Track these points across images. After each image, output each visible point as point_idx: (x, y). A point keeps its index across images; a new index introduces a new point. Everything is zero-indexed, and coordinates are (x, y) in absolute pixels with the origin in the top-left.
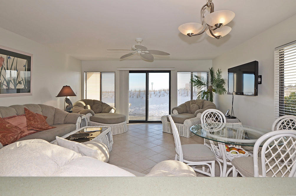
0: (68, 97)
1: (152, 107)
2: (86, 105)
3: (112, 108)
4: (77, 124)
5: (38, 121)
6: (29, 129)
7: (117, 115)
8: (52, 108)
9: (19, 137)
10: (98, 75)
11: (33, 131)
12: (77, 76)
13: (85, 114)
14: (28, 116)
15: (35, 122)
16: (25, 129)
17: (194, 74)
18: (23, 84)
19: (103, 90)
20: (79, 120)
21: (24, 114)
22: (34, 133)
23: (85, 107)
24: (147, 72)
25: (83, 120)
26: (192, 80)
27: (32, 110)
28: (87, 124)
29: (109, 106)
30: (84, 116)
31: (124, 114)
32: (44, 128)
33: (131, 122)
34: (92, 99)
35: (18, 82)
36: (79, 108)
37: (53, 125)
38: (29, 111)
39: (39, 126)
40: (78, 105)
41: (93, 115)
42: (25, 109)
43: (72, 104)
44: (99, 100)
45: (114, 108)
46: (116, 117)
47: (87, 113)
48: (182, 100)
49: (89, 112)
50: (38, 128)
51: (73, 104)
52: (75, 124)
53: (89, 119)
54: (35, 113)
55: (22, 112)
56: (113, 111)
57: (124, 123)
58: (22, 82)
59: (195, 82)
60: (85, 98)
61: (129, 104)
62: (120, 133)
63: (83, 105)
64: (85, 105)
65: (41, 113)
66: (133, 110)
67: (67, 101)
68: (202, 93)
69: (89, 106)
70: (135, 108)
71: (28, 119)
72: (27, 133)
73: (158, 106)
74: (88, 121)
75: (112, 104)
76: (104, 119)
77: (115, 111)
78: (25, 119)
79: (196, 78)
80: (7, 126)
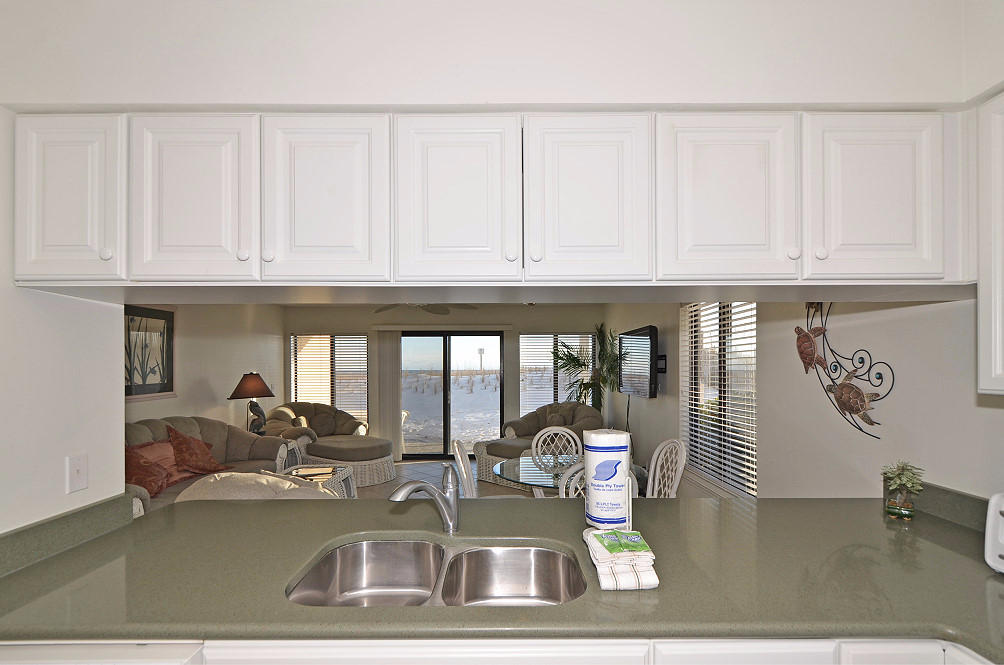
0: (254, 400)
1: (472, 419)
2: (298, 414)
3: (361, 424)
4: (278, 461)
5: (196, 454)
6: (180, 469)
7: (372, 439)
8: (223, 425)
9: (165, 485)
10: (326, 341)
11: (187, 475)
12: (274, 345)
13: (295, 438)
14: (176, 442)
15: (191, 455)
16: (173, 470)
17: (562, 338)
18: (158, 373)
19: (337, 368)
20: (283, 452)
21: (166, 437)
22: (191, 477)
23: (295, 422)
24: (446, 335)
25: (291, 453)
26: (555, 354)
27: (182, 430)
28: (299, 460)
29: (352, 417)
30: (293, 444)
31: (389, 438)
32: (208, 467)
33: (406, 457)
34: (312, 402)
35: (149, 370)
36: (280, 423)
37: (226, 462)
38: (176, 433)
39: (200, 463)
40: (279, 416)
41: (314, 440)
42: (169, 430)
43: (264, 416)
44: (329, 403)
45: (365, 423)
46: (369, 445)
47: (299, 437)
48: (529, 403)
49: (304, 433)
50: (196, 469)
51: (267, 415)
52: (274, 460)
53: (303, 450)
54: (189, 435)
55: (162, 434)
56: (362, 431)
57: (386, 458)
58: (156, 369)
59: (561, 358)
60: (293, 400)
61: (404, 414)
62: (376, 482)
63: (289, 416)
64: (293, 416)
65: (199, 437)
66: (421, 427)
67: (254, 407)
68: (577, 385)
69: (303, 421)
70: (426, 421)
71: (178, 450)
72: (177, 477)
73: (488, 415)
74: (301, 454)
75: (359, 413)
76: (341, 451)
77: (368, 431)
78: (172, 448)
79: (565, 350)
80: (142, 461)
